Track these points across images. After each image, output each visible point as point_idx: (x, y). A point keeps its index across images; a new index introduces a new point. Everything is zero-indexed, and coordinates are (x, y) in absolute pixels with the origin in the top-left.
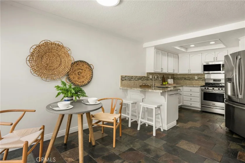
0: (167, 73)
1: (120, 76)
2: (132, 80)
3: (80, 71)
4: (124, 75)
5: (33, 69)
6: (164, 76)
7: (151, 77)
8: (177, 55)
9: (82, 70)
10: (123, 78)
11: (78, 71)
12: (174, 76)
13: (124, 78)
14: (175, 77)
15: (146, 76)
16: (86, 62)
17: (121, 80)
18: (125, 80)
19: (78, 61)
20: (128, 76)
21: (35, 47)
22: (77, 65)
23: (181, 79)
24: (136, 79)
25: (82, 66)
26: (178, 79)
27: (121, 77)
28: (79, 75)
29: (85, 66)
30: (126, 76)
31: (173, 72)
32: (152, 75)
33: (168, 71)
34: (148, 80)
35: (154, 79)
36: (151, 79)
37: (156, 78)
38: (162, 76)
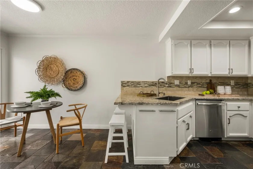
1: (120, 81)
2: (139, 87)
3: (75, 77)
4: (126, 80)
5: (40, 77)
6: (211, 81)
8: (246, 40)
9: (76, 76)
10: (124, 83)
11: (73, 78)
12: (247, 81)
13: (126, 83)
14: (249, 81)
15: (166, 81)
16: (78, 69)
17: (122, 86)
18: (128, 86)
19: (71, 69)
20: (132, 82)
21: (40, 62)
22: (71, 72)
25: (76, 73)
27: (121, 83)
28: (74, 81)
29: (79, 73)
30: (128, 82)
31: (228, 74)
32: (179, 80)
33: (211, 73)
34: (170, 87)
35: (184, 85)
36: (178, 86)
37: (190, 84)
38: (208, 81)
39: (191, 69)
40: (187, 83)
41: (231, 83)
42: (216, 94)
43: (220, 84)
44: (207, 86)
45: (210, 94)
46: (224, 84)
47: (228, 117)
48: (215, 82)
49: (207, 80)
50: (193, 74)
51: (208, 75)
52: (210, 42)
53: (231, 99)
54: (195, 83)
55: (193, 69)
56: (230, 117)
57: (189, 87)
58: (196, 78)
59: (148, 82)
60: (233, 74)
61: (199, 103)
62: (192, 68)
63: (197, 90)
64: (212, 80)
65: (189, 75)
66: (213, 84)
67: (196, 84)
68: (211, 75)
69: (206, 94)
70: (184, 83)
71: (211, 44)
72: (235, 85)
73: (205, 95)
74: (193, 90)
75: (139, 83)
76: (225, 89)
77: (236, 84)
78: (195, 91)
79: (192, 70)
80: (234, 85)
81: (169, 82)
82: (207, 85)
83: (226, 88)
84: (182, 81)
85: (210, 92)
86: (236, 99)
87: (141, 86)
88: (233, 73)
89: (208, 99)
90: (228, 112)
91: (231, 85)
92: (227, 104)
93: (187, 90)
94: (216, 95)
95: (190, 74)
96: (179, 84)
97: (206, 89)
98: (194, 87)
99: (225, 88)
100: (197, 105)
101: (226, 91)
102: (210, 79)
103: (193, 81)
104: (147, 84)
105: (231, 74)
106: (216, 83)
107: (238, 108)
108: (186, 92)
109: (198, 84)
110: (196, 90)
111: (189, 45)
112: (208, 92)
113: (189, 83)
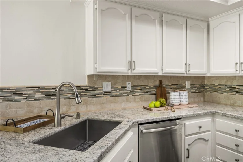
0: (160, 74)
2: (19, 100)
6: (161, 82)
7: (106, 86)
8: (204, 21)
12: (203, 81)
14: (206, 82)
15: (86, 83)
23: (220, 89)
24: (38, 95)
26: (214, 89)
31: (184, 72)
32: (110, 83)
33: (162, 70)
34: (94, 96)
35: (120, 91)
36: (108, 94)
37: (130, 89)
38: (157, 83)
39: (130, 62)
40: (124, 87)
41: (186, 85)
42: (168, 105)
43: (172, 87)
44: (156, 92)
45: (161, 106)
46: (179, 87)
47: (187, 147)
48: (166, 84)
49: (155, 81)
50: (135, 71)
51: (158, 74)
52: (161, 16)
53: (192, 116)
54: (138, 86)
55: (134, 62)
56: (189, 145)
57: (128, 95)
58: (139, 79)
59: (44, 88)
60: (190, 72)
61: (144, 131)
62: (133, 60)
63: (141, 100)
64: (162, 80)
65: (128, 73)
66: (164, 87)
67: (139, 88)
68: (163, 73)
69: (155, 107)
70: (120, 87)
71: (162, 21)
72: (191, 88)
73: (154, 109)
74: (134, 101)
75: (18, 91)
76: (180, 96)
77: (193, 86)
78: (137, 102)
79: (133, 64)
80: (189, 88)
81: (90, 87)
82: (155, 90)
83: (182, 94)
84: (117, 83)
85: (161, 103)
86: (196, 114)
87: (24, 99)
88: (191, 70)
89: (159, 120)
90: (186, 138)
91: (187, 88)
92: (185, 124)
93: (125, 100)
94: (169, 108)
95: (130, 71)
96: (110, 90)
97: (154, 96)
98: (136, 94)
99: (180, 94)
100: (140, 134)
101: (182, 100)
102: (161, 79)
103: (136, 84)
104: (42, 92)
105: (188, 72)
106: (167, 87)
107: (198, 128)
108: (123, 105)
109: (142, 89)
110: (139, 100)
111: (127, 15)
112: (158, 104)
113: (129, 87)
